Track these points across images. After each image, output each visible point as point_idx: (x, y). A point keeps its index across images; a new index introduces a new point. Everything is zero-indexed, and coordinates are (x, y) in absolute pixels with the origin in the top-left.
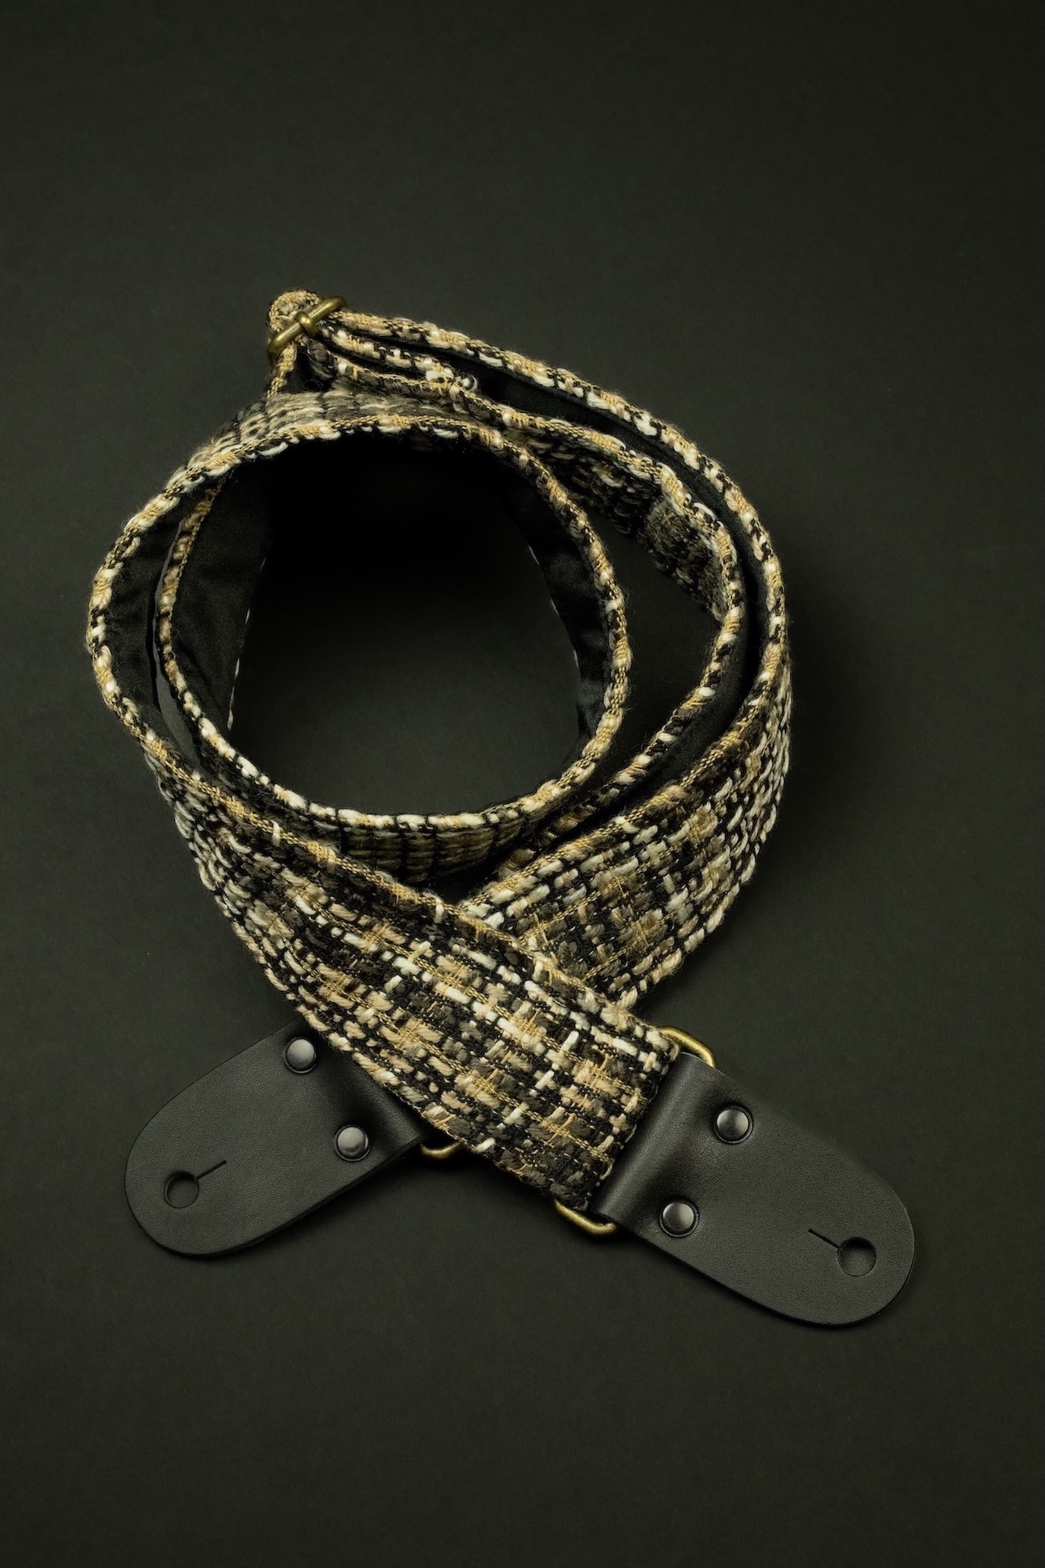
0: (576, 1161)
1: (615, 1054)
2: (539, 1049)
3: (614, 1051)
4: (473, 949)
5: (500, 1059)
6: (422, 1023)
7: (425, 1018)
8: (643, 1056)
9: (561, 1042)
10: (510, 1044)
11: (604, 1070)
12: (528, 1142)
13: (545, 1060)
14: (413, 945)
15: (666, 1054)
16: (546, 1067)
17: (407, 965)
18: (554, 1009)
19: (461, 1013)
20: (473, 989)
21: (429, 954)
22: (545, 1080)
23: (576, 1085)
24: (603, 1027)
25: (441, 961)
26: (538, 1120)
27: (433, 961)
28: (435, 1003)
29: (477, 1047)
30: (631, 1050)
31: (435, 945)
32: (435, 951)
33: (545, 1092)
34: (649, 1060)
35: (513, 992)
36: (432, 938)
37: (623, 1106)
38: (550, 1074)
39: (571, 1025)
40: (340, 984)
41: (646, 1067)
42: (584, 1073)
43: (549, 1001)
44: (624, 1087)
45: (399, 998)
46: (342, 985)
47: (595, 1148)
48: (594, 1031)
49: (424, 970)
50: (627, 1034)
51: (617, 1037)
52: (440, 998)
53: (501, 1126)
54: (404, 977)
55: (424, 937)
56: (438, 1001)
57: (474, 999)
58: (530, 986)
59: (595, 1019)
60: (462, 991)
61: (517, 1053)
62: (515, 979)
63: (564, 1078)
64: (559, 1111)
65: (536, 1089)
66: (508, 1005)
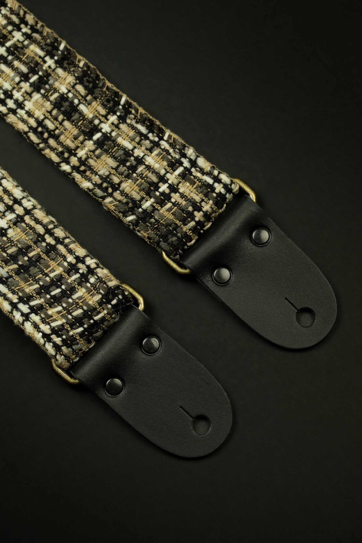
0: (175, 232)
1: (202, 182)
2: (163, 172)
3: (202, 181)
4: (137, 122)
5: (143, 174)
6: (109, 157)
7: (111, 155)
8: (216, 185)
9: (174, 171)
10: (148, 167)
11: (195, 188)
12: (153, 220)
13: (166, 178)
14: (109, 117)
15: (229, 186)
16: (166, 181)
17: (106, 128)
18: (173, 154)
19: (128, 154)
20: (135, 143)
21: (116, 122)
22: (164, 188)
23: (179, 193)
24: (198, 169)
25: (121, 126)
26: (159, 209)
27: (117, 126)
28: (116, 148)
29: (133, 168)
30: (210, 181)
31: (119, 117)
32: (119, 120)
33: (163, 194)
34: (219, 188)
35: (153, 144)
36: (118, 114)
37: (202, 208)
38: (167, 185)
39: (181, 164)
40: (71, 134)
41: (217, 191)
42: (184, 188)
43: (171, 151)
44: (204, 198)
45: (99, 144)
46: (72, 135)
47: (185, 226)
48: (193, 170)
49: (113, 131)
50: (209, 174)
51: (205, 175)
52: (119, 145)
53: (140, 210)
54: (103, 134)
55: (115, 113)
56: (118, 147)
57: (135, 148)
58: (162, 142)
59: (194, 163)
60: (130, 143)
61: (151, 172)
62: (157, 139)
63: (174, 189)
64: (169, 205)
65: (159, 192)
66: (151, 150)
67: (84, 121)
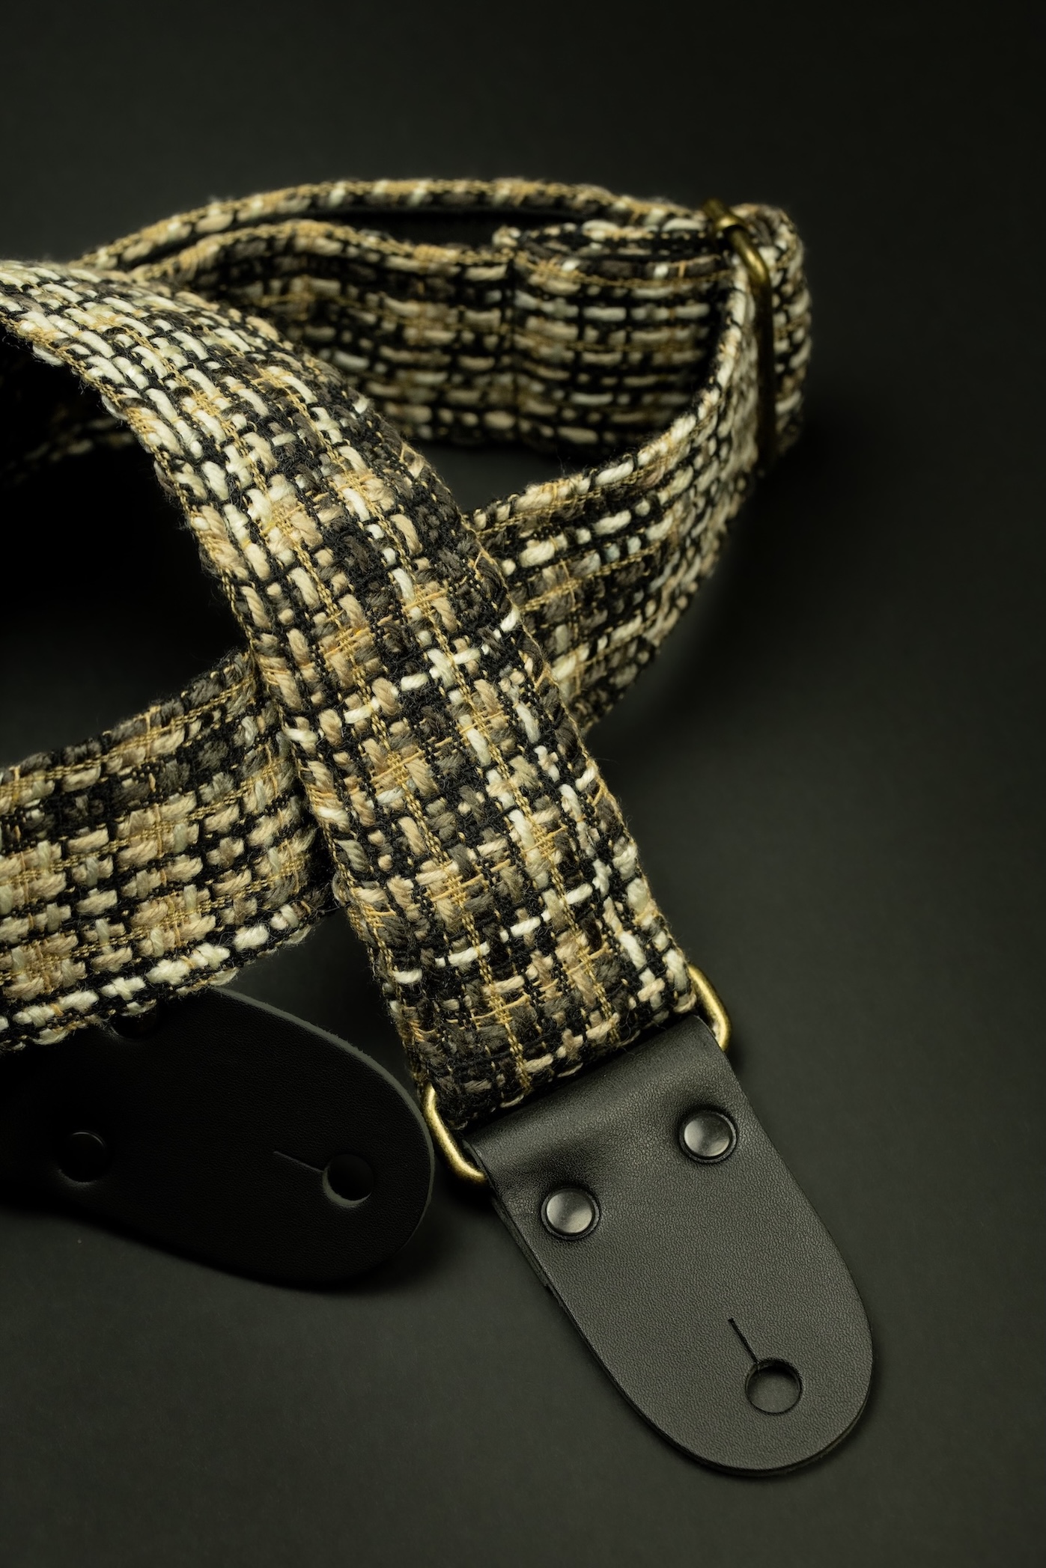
0: (493, 1065)
1: (615, 950)
2: (541, 878)
3: (617, 946)
4: (524, 699)
5: (493, 864)
6: (421, 758)
7: (428, 754)
8: (647, 976)
9: (569, 888)
10: (513, 851)
11: (593, 961)
12: (453, 1004)
13: (540, 899)
14: (459, 643)
15: (676, 994)
16: (536, 910)
17: (442, 665)
18: (581, 839)
19: (470, 774)
20: (498, 751)
21: (471, 667)
22: (525, 927)
23: (555, 958)
24: (620, 906)
25: (481, 685)
26: (486, 979)
27: (470, 679)
28: (450, 740)
29: (471, 831)
30: (637, 958)
31: (485, 660)
32: (481, 668)
33: (516, 942)
34: (651, 988)
35: (543, 785)
36: (485, 649)
37: (587, 1026)
38: (535, 922)
39: (590, 875)
40: (354, 642)
41: (643, 994)
42: (572, 948)
43: (581, 826)
44: (603, 1000)
45: (410, 706)
46: (356, 645)
47: (525, 1061)
48: (608, 903)
49: (455, 687)
50: (644, 936)
51: (630, 932)
52: (458, 736)
53: (441, 961)
54: (431, 682)
55: (477, 642)
56: (455, 740)
57: (494, 764)
58: (566, 790)
59: (618, 886)
60: (488, 744)
61: (514, 867)
62: (554, 773)
63: (546, 941)
64: (516, 982)
65: (509, 933)
66: (532, 795)
67: (395, 618)
